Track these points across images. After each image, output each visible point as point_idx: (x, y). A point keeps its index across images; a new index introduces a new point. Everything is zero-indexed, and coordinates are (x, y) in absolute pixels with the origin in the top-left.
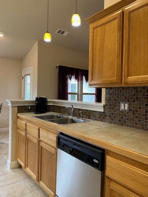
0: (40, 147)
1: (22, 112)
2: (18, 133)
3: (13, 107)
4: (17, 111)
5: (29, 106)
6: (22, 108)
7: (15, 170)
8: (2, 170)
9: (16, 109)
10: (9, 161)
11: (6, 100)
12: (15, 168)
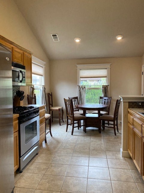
0: (143, 142)
1: (133, 108)
2: (129, 126)
3: (124, 102)
4: (128, 107)
5: (139, 102)
6: (133, 104)
7: (126, 159)
8: (116, 155)
9: (127, 104)
10: (122, 150)
11: (119, 96)
12: (126, 157)
